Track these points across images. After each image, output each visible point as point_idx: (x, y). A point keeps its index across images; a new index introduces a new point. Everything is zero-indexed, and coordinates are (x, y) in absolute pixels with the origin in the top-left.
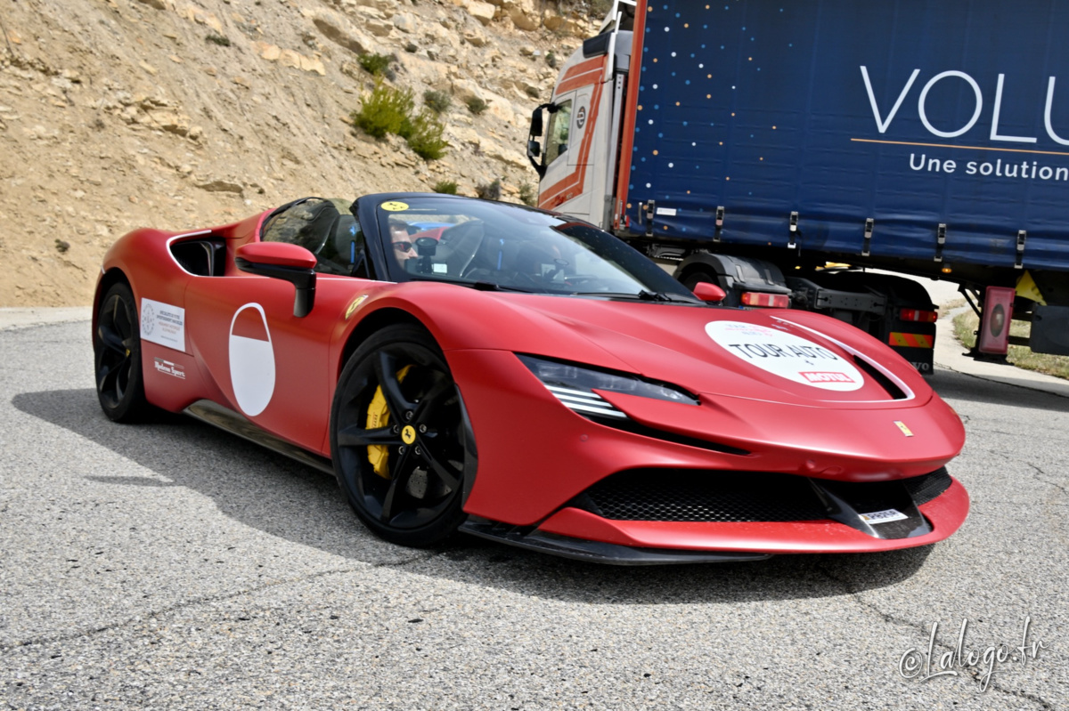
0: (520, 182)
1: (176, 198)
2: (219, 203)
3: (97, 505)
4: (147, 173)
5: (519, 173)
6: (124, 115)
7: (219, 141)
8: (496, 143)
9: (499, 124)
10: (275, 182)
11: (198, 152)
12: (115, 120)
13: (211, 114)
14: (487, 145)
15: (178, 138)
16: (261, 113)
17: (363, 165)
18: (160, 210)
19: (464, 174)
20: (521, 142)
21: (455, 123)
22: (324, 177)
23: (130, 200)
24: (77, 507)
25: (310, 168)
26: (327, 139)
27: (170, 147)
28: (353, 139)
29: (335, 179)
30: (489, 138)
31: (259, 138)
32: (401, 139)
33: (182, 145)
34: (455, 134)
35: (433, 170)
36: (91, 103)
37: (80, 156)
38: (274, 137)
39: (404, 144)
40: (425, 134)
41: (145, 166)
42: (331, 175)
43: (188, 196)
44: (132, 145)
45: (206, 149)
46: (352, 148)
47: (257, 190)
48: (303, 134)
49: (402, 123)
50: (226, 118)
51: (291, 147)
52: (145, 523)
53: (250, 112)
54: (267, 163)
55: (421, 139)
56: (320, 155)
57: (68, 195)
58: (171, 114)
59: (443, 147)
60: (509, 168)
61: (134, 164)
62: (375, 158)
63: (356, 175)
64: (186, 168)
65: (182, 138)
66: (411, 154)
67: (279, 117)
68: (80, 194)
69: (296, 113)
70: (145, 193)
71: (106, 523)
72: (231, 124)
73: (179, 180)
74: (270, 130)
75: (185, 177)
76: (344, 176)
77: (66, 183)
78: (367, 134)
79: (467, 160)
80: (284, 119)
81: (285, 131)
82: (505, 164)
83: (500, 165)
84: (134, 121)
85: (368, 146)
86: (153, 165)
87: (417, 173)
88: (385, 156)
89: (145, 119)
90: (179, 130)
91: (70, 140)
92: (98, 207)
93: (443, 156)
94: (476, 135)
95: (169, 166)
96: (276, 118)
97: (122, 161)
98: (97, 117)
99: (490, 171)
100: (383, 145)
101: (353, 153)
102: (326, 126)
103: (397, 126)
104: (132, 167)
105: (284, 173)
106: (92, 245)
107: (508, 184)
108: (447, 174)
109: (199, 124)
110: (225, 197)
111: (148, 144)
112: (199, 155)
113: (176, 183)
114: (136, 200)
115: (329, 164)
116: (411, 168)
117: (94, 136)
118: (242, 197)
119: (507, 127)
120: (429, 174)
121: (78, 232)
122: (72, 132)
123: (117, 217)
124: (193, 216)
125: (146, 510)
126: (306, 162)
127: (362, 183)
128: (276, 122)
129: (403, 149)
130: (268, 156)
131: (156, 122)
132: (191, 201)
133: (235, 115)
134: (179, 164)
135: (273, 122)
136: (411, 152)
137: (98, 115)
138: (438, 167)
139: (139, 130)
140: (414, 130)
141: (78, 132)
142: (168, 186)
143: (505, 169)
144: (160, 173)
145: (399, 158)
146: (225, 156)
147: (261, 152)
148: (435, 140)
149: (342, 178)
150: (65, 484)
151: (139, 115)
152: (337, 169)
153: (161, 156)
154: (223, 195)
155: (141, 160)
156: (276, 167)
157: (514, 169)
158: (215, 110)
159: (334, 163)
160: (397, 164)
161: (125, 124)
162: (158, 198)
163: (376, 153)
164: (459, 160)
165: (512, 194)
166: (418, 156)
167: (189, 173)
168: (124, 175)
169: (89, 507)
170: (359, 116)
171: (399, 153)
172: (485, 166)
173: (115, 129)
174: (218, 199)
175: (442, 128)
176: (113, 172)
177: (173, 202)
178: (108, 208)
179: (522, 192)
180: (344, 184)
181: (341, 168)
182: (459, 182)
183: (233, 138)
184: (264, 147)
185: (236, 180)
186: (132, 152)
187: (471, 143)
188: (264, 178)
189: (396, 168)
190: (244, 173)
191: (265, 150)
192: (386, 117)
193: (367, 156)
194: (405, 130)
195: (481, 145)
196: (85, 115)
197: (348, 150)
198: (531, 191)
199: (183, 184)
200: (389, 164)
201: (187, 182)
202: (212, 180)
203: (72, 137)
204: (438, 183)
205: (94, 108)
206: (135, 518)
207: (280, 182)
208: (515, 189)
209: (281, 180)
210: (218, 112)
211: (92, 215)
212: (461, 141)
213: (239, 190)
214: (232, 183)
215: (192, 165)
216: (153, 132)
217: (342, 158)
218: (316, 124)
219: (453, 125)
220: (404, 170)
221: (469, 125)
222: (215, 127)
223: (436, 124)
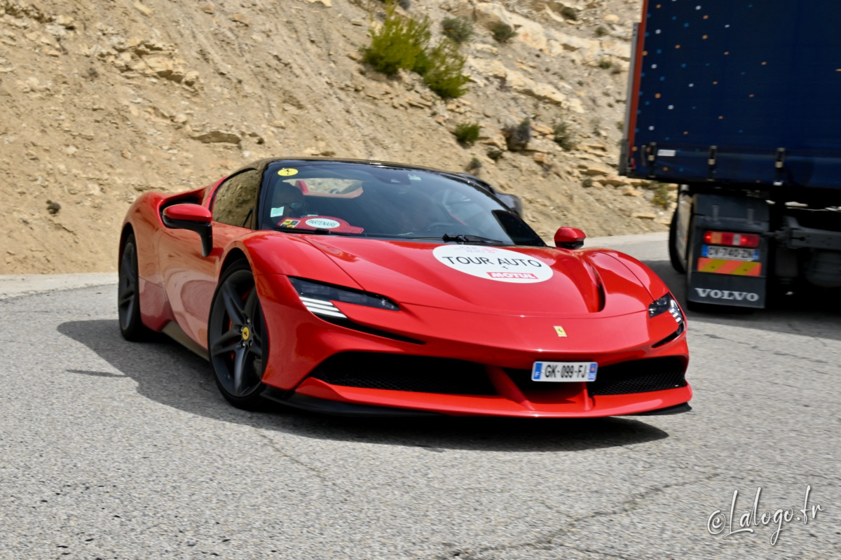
0: (554, 121)
1: (171, 151)
2: (215, 156)
3: (87, 488)
4: (141, 124)
5: (553, 110)
6: (118, 62)
7: (216, 87)
8: (525, 76)
9: (529, 53)
10: (275, 130)
11: (194, 99)
12: (109, 68)
13: (208, 56)
14: (515, 78)
15: (172, 85)
16: (260, 53)
17: (373, 107)
18: (154, 166)
19: (488, 113)
20: (555, 74)
21: (478, 55)
22: (329, 122)
23: (122, 155)
24: (67, 490)
25: (313, 112)
26: (333, 78)
27: (164, 95)
28: (362, 78)
29: (341, 124)
30: (517, 70)
31: (259, 81)
32: (416, 76)
33: (177, 92)
34: (477, 67)
35: (452, 111)
36: (85, 51)
37: (73, 109)
38: (275, 80)
39: (419, 81)
40: (442, 69)
41: (138, 117)
42: (338, 120)
43: (183, 149)
44: (125, 94)
45: (203, 96)
46: (360, 88)
47: (255, 140)
48: (307, 75)
49: (416, 57)
50: (223, 60)
51: (293, 90)
52: (136, 509)
53: (249, 52)
54: (267, 109)
55: (438, 75)
56: (325, 98)
57: (60, 151)
58: (166, 59)
59: (464, 83)
60: (541, 105)
61: (127, 115)
62: (386, 99)
63: (365, 119)
64: (181, 118)
65: (177, 85)
66: (427, 92)
67: (281, 57)
68: (72, 150)
69: (299, 51)
70: (137, 146)
71: (97, 508)
72: (229, 66)
73: (173, 131)
74: (271, 72)
75: (180, 128)
76: (351, 121)
77: (58, 138)
78: (378, 71)
79: (491, 97)
80: (287, 59)
81: (287, 72)
82: (536, 100)
83: (531, 102)
84: (128, 69)
85: (379, 85)
86: (147, 116)
87: (434, 114)
88: (397, 96)
89: (139, 65)
90: (174, 76)
91: (63, 92)
92: (90, 164)
93: (464, 94)
94: (503, 67)
95: (164, 116)
96: (277, 57)
97: (115, 113)
98: (91, 66)
99: (518, 110)
100: (395, 83)
101: (362, 94)
102: (332, 65)
103: (411, 61)
104: (125, 119)
105: (285, 119)
106: (83, 206)
107: (540, 124)
108: (468, 114)
109: (196, 69)
110: (221, 149)
111: (141, 93)
112: (195, 103)
113: (171, 135)
114: (129, 155)
115: (334, 108)
116: (427, 110)
117: (88, 86)
118: (240, 148)
119: (538, 56)
120: (447, 115)
121: (69, 191)
122: (65, 83)
123: (109, 174)
124: (187, 171)
125: (137, 495)
126: (309, 106)
127: (372, 128)
128: (277, 62)
129: (418, 87)
130: (268, 100)
131: (151, 68)
132: (185, 154)
133: (233, 56)
134: (174, 114)
135: (274, 62)
136: (427, 90)
137: (92, 63)
138: (458, 107)
139: (133, 78)
140: (431, 64)
141: (71, 82)
142: (162, 139)
143: (536, 106)
144: (154, 125)
145: (413, 97)
146: (222, 103)
147: (260, 96)
148: (454, 75)
149: (349, 123)
150: (55, 465)
151: (133, 62)
152: (344, 113)
153: (155, 105)
154: (219, 146)
155: (134, 110)
156: (277, 113)
157: (548, 106)
158: (212, 52)
159: (340, 106)
160: (412, 105)
161: (119, 72)
162: (151, 152)
163: (387, 93)
164: (483, 98)
165: (544, 135)
166: (435, 95)
167: (184, 123)
168: (117, 128)
169: (79, 490)
170: (368, 51)
171: (413, 92)
172: (512, 103)
173: (108, 77)
174: (214, 152)
175: (462, 63)
176: (106, 125)
177: (167, 156)
178: (101, 165)
179: (556, 133)
180: (351, 130)
181: (348, 111)
182: (482, 124)
183: (232, 83)
184: (265, 90)
185: (233, 129)
186: (126, 102)
187: (496, 77)
188: (264, 126)
189: (410, 110)
190: (242, 121)
191: (265, 94)
192: (398, 51)
193: (378, 96)
194: (420, 65)
195: (508, 79)
196: (78, 63)
197: (357, 90)
198: (568, 132)
199: (178, 136)
200: (401, 105)
201: (182, 133)
202: (208, 130)
203: (65, 89)
204: (458, 126)
205: (87, 56)
206: (126, 503)
207: (281, 130)
208: (547, 129)
209: (283, 128)
210: (215, 54)
211: (84, 173)
212: (485, 75)
213: (237, 141)
214: (230, 133)
215: (188, 114)
216: (147, 79)
217: (349, 100)
218: (321, 62)
219: (476, 57)
220: (419, 112)
221: (494, 55)
222: (212, 70)
223: (456, 57)
